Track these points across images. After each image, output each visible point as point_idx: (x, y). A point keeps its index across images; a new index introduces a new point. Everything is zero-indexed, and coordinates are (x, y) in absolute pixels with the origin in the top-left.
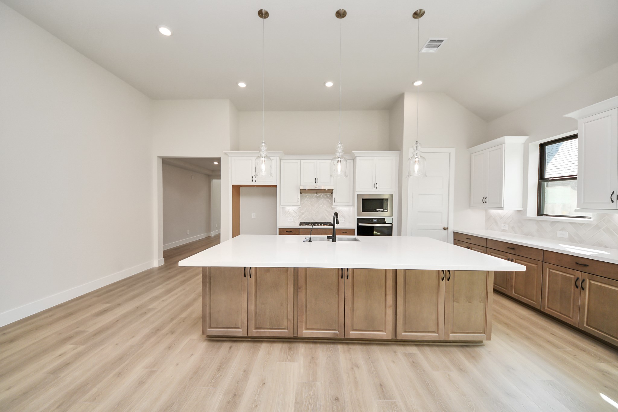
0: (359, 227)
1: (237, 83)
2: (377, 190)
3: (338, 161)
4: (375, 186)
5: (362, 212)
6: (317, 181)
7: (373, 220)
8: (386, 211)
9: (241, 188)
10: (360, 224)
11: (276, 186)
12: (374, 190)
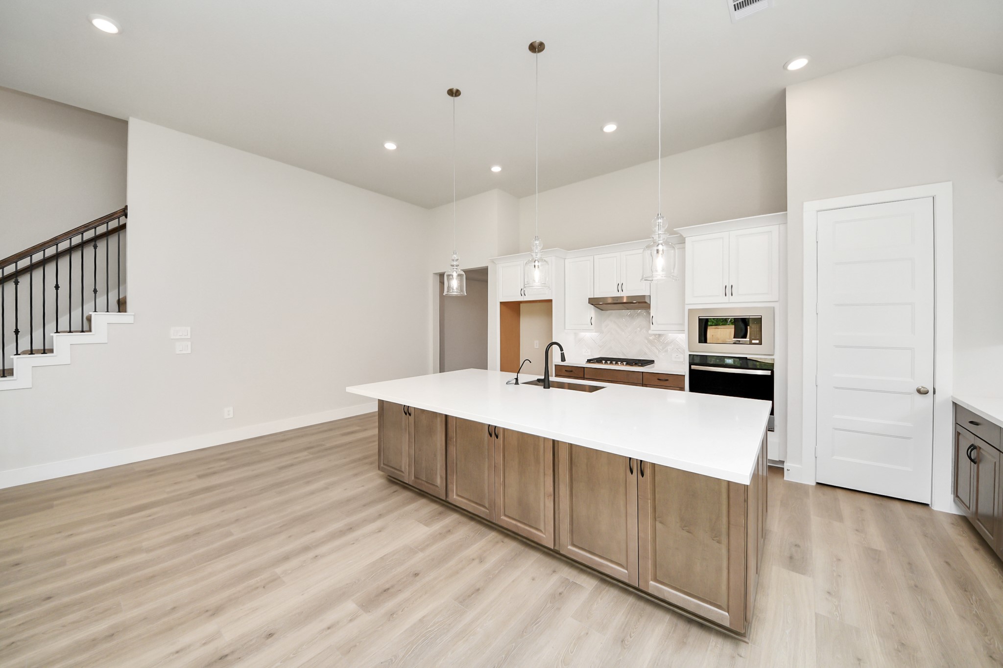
0: (692, 372)
1: (490, 169)
2: (732, 299)
3: (535, 266)
4: (728, 291)
5: (699, 343)
6: (620, 287)
7: (724, 361)
8: (757, 342)
9: (521, 304)
10: (693, 367)
11: (551, 301)
12: (726, 299)
